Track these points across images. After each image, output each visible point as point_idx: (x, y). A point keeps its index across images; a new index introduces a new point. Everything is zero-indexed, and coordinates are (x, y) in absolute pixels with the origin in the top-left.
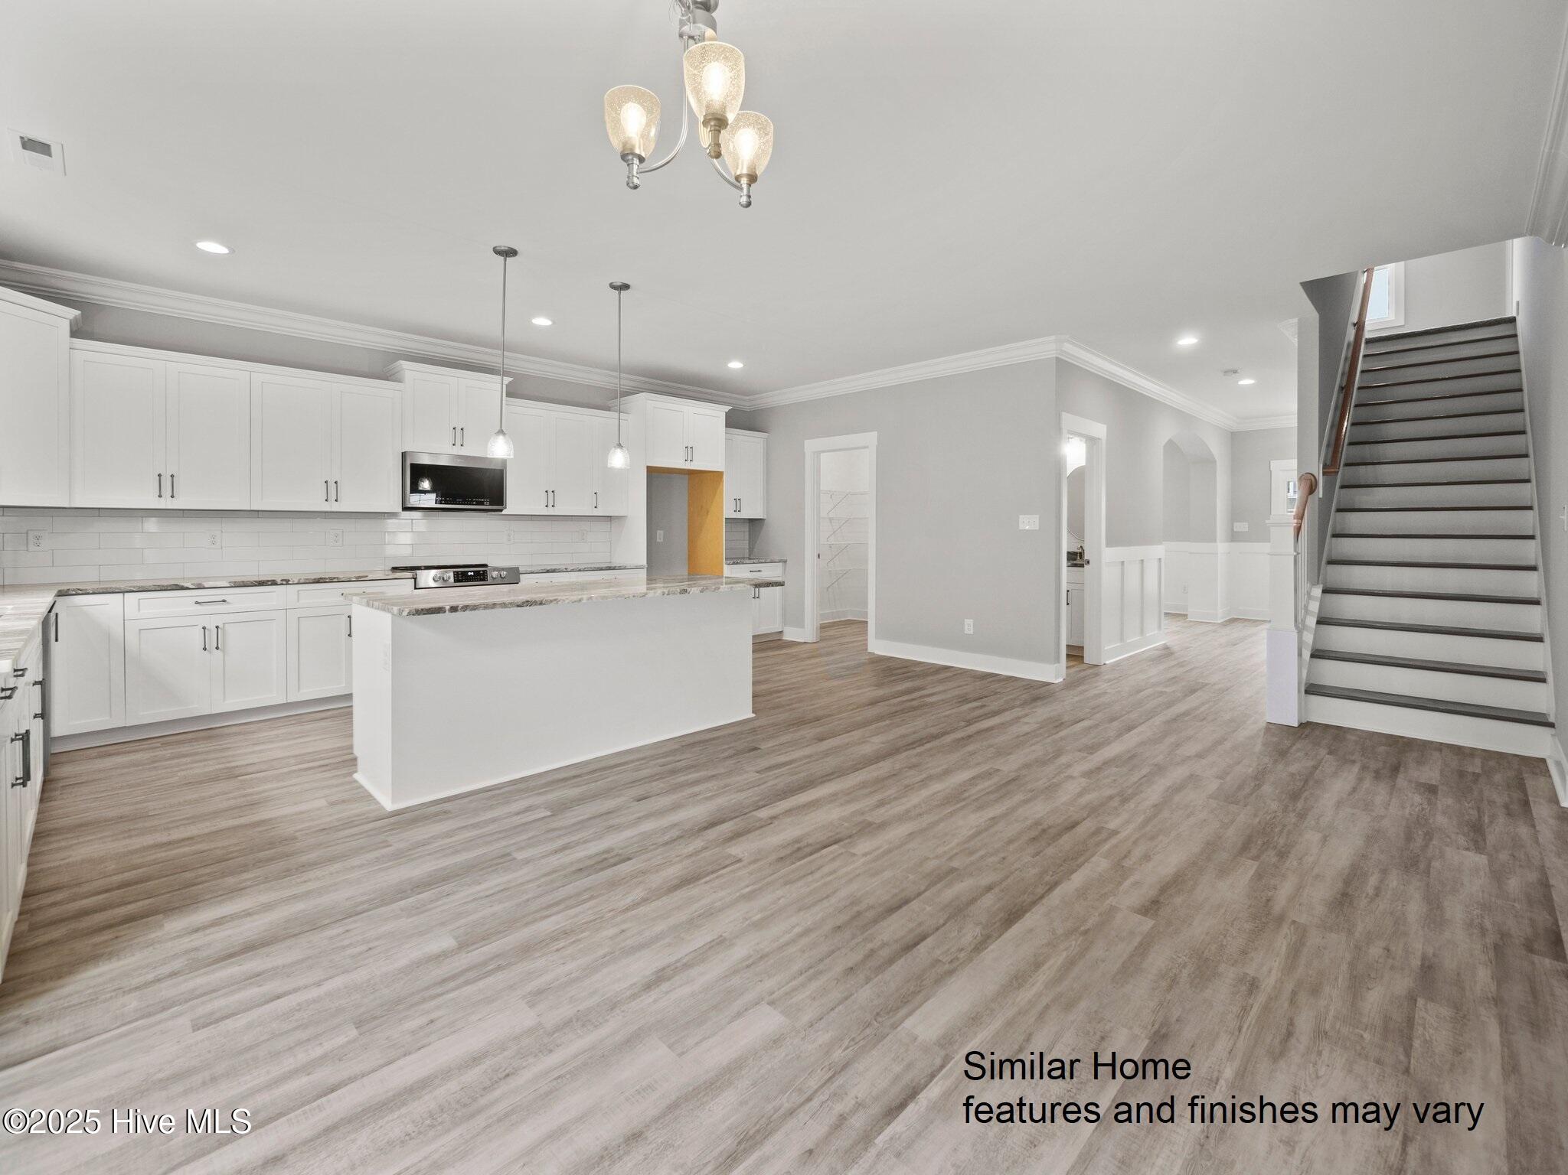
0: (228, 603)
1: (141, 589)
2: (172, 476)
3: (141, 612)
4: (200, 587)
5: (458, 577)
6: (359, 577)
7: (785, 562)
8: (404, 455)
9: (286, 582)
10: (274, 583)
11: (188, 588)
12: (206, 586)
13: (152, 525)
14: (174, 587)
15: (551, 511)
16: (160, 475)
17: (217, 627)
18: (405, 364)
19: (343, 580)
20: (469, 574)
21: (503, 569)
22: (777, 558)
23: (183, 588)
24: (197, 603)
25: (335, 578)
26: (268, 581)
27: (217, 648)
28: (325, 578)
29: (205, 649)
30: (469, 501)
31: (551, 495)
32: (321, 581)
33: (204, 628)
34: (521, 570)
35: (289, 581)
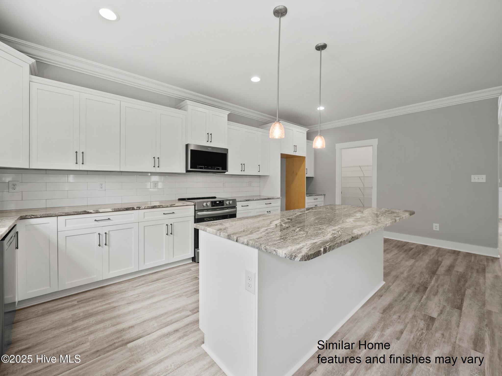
0: (111, 220)
1: (66, 214)
2: (83, 153)
3: (67, 226)
4: (97, 212)
5: (213, 204)
6: (172, 205)
7: (325, 195)
8: (187, 146)
9: (139, 208)
10: (133, 209)
11: (91, 213)
12: (100, 212)
13: (71, 178)
14: (84, 212)
15: (243, 173)
16: (76, 152)
17: (106, 233)
18: (188, 102)
19: (165, 206)
20: (217, 202)
21: (230, 200)
22: (322, 194)
23: (88, 213)
24: (95, 220)
25: (161, 206)
26: (131, 208)
27: (106, 244)
28: (157, 206)
29: (99, 245)
30: (213, 168)
31: (243, 165)
32: (155, 207)
33: (99, 234)
34: (237, 200)
35: (140, 208)
